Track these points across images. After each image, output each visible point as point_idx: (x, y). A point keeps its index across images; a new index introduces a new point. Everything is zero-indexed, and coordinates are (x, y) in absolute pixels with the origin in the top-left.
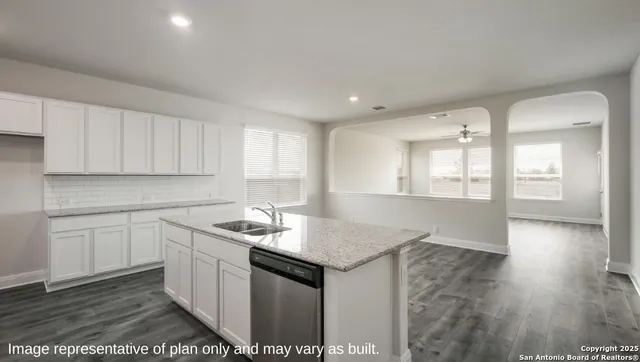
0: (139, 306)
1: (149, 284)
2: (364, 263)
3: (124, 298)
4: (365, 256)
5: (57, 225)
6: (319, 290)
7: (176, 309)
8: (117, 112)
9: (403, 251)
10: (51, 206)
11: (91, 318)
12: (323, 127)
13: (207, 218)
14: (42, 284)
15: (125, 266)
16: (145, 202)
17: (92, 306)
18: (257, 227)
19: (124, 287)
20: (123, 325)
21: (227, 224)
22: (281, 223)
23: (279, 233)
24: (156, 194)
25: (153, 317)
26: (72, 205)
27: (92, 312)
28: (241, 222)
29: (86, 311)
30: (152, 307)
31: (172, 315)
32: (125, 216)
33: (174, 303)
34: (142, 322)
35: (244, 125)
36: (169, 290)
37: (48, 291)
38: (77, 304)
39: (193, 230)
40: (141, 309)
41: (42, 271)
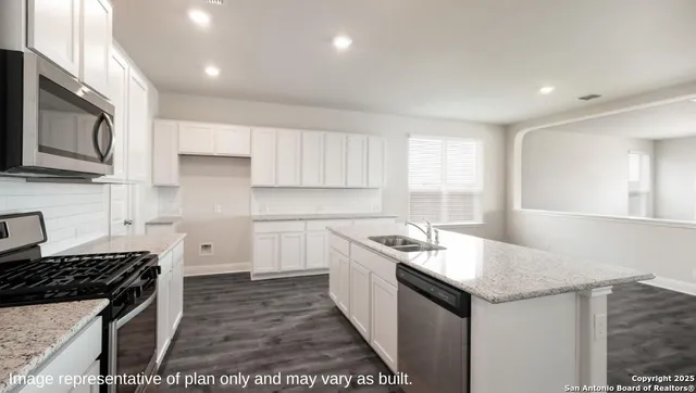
0: (310, 304)
1: (319, 287)
2: (523, 298)
3: (299, 296)
4: (527, 289)
5: (258, 227)
6: (465, 320)
7: (337, 313)
8: (298, 132)
9: (595, 293)
10: (256, 213)
11: (276, 307)
12: (506, 130)
13: (365, 230)
14: (249, 273)
15: (302, 268)
16: (319, 212)
17: (278, 297)
18: (411, 243)
19: (300, 286)
20: (297, 318)
21: (382, 237)
22: (437, 242)
23: (433, 252)
24: (330, 206)
25: (319, 316)
26: (269, 212)
27: (277, 302)
28: (395, 237)
29: (274, 300)
30: (319, 308)
31: (334, 319)
32: (302, 224)
33: (337, 307)
34: (311, 319)
35: (408, 136)
36: (332, 294)
37: (252, 279)
38: (268, 293)
39: (351, 241)
40: (311, 308)
41: (248, 264)
